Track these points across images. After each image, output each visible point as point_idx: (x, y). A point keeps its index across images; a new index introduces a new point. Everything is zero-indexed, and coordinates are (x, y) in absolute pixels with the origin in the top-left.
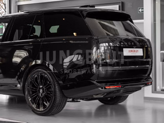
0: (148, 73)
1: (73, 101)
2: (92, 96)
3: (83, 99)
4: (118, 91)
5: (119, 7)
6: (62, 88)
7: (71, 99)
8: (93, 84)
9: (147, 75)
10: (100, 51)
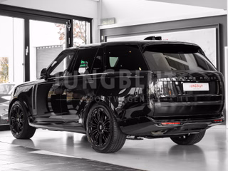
0: (220, 109)
1: (136, 138)
2: (150, 132)
3: (144, 137)
4: (178, 128)
5: (217, 30)
6: (120, 124)
7: (133, 137)
8: (150, 121)
9: (218, 111)
10: (158, 86)
